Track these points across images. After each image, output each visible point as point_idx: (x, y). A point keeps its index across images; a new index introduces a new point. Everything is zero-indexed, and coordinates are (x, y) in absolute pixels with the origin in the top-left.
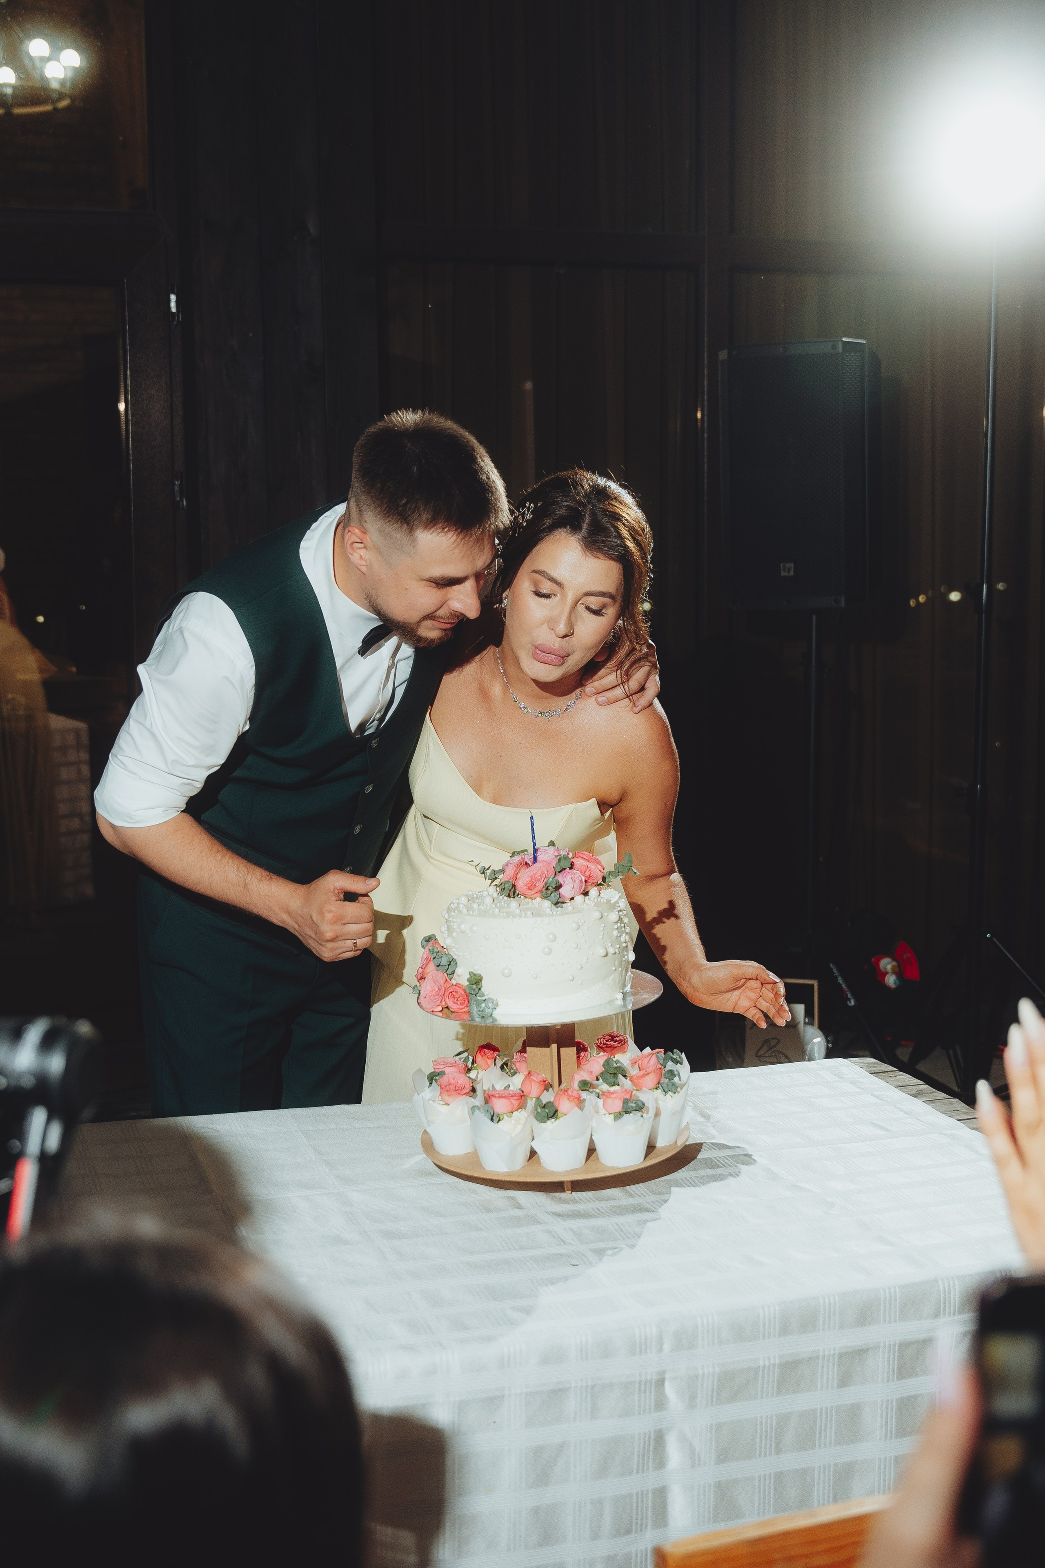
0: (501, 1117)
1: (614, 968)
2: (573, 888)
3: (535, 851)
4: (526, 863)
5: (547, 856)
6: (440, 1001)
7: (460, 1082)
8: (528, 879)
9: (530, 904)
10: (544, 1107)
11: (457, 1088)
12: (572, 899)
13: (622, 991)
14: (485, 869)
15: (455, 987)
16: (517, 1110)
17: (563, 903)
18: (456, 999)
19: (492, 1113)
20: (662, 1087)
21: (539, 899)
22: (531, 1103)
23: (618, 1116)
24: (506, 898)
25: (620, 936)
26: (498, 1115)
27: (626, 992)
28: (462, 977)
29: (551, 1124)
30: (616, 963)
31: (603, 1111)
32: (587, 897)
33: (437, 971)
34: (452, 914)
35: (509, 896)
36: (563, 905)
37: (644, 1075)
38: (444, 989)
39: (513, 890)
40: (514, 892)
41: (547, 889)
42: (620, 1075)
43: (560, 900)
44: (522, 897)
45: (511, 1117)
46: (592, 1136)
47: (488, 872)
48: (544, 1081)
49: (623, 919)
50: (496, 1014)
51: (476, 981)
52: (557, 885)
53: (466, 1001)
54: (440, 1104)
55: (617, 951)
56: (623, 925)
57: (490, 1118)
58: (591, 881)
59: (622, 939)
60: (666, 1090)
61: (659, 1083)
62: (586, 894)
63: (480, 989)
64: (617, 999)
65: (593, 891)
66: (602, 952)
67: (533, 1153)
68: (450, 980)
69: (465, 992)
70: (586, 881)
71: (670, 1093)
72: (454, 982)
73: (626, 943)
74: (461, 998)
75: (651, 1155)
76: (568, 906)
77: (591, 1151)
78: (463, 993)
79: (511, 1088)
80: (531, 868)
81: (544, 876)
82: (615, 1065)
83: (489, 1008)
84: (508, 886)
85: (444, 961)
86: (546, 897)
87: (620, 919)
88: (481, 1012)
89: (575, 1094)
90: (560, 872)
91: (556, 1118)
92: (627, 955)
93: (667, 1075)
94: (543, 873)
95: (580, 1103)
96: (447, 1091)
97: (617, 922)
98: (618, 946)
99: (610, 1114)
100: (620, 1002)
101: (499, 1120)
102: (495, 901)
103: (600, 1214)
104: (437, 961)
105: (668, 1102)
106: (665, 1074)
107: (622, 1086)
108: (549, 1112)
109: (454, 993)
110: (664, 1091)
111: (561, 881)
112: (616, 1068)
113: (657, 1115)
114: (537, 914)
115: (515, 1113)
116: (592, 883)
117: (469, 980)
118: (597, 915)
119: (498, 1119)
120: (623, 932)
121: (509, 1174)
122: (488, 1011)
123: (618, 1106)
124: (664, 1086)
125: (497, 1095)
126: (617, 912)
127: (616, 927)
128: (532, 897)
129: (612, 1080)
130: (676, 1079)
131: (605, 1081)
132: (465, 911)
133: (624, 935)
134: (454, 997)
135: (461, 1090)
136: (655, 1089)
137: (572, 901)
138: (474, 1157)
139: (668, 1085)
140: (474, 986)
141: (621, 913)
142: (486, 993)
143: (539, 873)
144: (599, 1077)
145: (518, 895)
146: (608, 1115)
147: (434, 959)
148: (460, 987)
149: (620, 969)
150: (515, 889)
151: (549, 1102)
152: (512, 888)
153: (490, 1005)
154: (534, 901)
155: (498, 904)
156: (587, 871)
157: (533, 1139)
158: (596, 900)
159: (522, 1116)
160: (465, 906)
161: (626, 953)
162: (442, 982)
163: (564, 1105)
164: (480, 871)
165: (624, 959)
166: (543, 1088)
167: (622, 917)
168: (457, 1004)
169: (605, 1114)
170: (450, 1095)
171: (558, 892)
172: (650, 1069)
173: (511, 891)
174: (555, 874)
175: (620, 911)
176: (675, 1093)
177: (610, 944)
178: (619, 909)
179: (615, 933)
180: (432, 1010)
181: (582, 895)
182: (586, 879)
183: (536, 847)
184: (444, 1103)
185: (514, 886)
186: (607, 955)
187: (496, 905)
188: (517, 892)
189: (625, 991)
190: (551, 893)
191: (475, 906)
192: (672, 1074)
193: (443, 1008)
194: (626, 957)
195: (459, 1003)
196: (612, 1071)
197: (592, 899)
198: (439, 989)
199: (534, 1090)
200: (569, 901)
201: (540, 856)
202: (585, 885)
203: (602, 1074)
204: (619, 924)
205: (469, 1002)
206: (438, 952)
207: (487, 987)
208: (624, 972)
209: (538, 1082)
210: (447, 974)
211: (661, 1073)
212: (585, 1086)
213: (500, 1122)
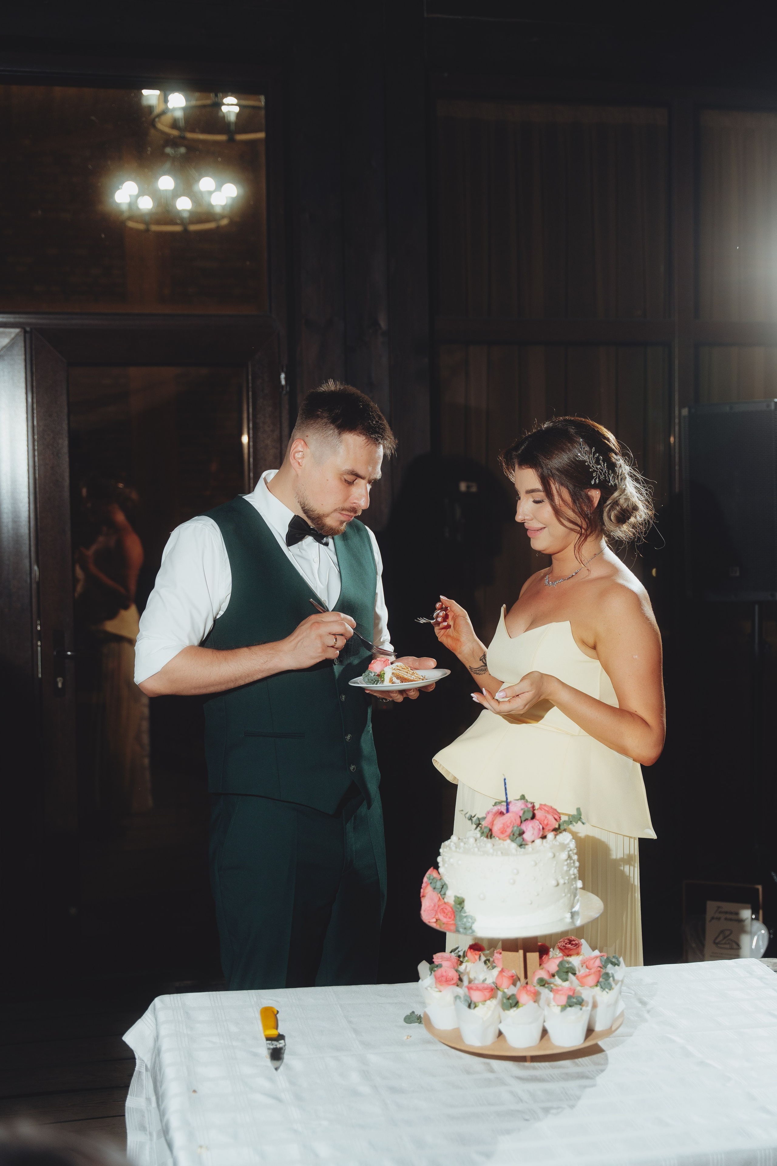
0: (477, 1004)
1: (564, 895)
2: (533, 834)
3: (508, 804)
4: (502, 813)
5: (517, 808)
6: (434, 915)
7: (450, 975)
8: (501, 826)
9: (502, 845)
10: (508, 999)
11: (448, 979)
12: (533, 841)
13: (570, 911)
14: (471, 816)
15: (444, 905)
16: (489, 999)
17: (527, 844)
18: (445, 914)
19: (470, 1002)
20: (601, 985)
21: (509, 841)
22: (500, 994)
23: (564, 1008)
24: (485, 839)
25: (569, 870)
26: (475, 1003)
27: (575, 912)
28: (450, 897)
29: (513, 1012)
30: (566, 890)
31: (553, 1003)
32: (545, 840)
33: (434, 891)
34: (445, 850)
35: (487, 837)
36: (527, 847)
37: (586, 976)
38: (437, 906)
39: (490, 833)
40: (491, 835)
41: (513, 835)
42: (570, 974)
43: (523, 843)
44: (497, 838)
45: (484, 1004)
46: (544, 1021)
47: (474, 819)
48: (512, 977)
49: (573, 857)
50: (475, 927)
51: (460, 902)
52: (521, 832)
53: (453, 917)
54: (434, 991)
55: (566, 881)
56: (572, 861)
57: (467, 1005)
58: (547, 828)
59: (571, 872)
60: (603, 987)
61: (598, 982)
62: (544, 837)
63: (463, 908)
64: (566, 918)
65: (550, 836)
66: (554, 883)
67: (500, 1033)
68: (443, 899)
69: (452, 909)
70: (543, 829)
71: (607, 990)
72: (446, 900)
73: (574, 874)
74: (449, 914)
75: (590, 1037)
76: (529, 847)
77: (544, 1032)
78: (451, 910)
79: (488, 982)
80: (505, 817)
81: (512, 824)
82: (567, 966)
83: (469, 922)
84: (486, 830)
85: (439, 885)
86: (513, 841)
87: (569, 857)
88: (463, 925)
89: (532, 989)
90: (525, 821)
91: (518, 1007)
92: (576, 884)
93: (604, 977)
94: (512, 822)
95: (536, 997)
96: (440, 982)
97: (567, 860)
98: (567, 878)
99: (558, 1006)
100: (568, 920)
101: (475, 1007)
102: (478, 841)
103: (551, 1079)
104: (433, 885)
105: (603, 997)
106: (602, 975)
107: (571, 983)
108: (512, 1003)
109: (444, 909)
110: (602, 988)
111: (525, 829)
112: (568, 968)
113: (595, 1006)
114: (505, 853)
115: (488, 1002)
116: (549, 830)
117: (455, 901)
118: (550, 855)
119: (474, 1005)
120: (572, 867)
121: (481, 1048)
122: (468, 925)
123: (563, 1000)
124: (602, 984)
125: (474, 988)
126: (566, 853)
127: (566, 863)
128: (504, 839)
129: (564, 977)
130: (611, 979)
131: (560, 977)
132: (453, 848)
133: (573, 869)
134: (444, 912)
135: (450, 981)
136: (595, 987)
137: (533, 843)
138: (457, 1034)
139: (605, 984)
140: (458, 906)
141: (571, 852)
142: (467, 911)
143: (509, 821)
144: (555, 974)
145: (494, 837)
146: (556, 1007)
147: (431, 883)
148: (449, 905)
149: (569, 895)
150: (492, 832)
151: (513, 995)
152: (489, 831)
153: (470, 920)
154: (505, 842)
155: (478, 844)
156: (546, 820)
157: (500, 1022)
158: (551, 843)
159: (493, 1003)
160: (455, 844)
161: (574, 883)
162: (436, 900)
163: (524, 998)
164: (468, 818)
165: (572, 887)
166: (511, 981)
167: (572, 855)
168: (446, 917)
169: (554, 1006)
170: (441, 985)
171: (521, 837)
172: (593, 971)
173: (490, 835)
174: (521, 822)
175: (571, 850)
176: (610, 990)
177: (560, 877)
178: (569, 849)
179: (565, 868)
180: (428, 921)
181: (541, 840)
182: (544, 827)
183: (509, 801)
184: (437, 990)
185: (491, 830)
186: (558, 885)
187: (477, 845)
188: (493, 835)
189: (574, 910)
190: (517, 838)
191: (462, 844)
192: (607, 975)
193: (437, 920)
194: (575, 885)
195: (448, 917)
196: (565, 970)
197: (549, 841)
198: (435, 906)
199: (505, 983)
200: (530, 843)
201: (511, 807)
202: (543, 831)
203: (558, 972)
204: (568, 861)
205: (454, 917)
206: (434, 878)
207: (467, 906)
208: (572, 897)
209: (507, 977)
210: (441, 895)
211: (600, 974)
212: (543, 983)
213: (477, 1009)
